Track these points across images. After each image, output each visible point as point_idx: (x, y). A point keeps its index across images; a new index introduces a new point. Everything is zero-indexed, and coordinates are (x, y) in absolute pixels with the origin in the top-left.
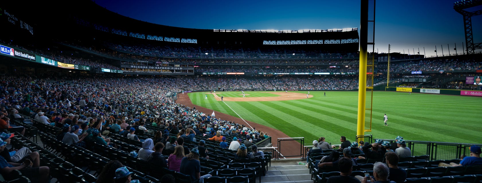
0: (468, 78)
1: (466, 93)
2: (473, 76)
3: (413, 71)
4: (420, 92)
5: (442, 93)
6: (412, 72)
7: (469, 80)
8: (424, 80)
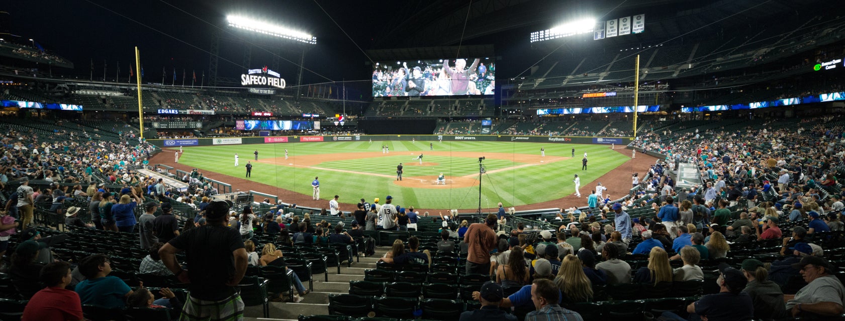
1: (270, 140)
2: (244, 120)
3: (161, 109)
4: (214, 143)
6: (159, 111)
7: (240, 124)
8: (199, 125)
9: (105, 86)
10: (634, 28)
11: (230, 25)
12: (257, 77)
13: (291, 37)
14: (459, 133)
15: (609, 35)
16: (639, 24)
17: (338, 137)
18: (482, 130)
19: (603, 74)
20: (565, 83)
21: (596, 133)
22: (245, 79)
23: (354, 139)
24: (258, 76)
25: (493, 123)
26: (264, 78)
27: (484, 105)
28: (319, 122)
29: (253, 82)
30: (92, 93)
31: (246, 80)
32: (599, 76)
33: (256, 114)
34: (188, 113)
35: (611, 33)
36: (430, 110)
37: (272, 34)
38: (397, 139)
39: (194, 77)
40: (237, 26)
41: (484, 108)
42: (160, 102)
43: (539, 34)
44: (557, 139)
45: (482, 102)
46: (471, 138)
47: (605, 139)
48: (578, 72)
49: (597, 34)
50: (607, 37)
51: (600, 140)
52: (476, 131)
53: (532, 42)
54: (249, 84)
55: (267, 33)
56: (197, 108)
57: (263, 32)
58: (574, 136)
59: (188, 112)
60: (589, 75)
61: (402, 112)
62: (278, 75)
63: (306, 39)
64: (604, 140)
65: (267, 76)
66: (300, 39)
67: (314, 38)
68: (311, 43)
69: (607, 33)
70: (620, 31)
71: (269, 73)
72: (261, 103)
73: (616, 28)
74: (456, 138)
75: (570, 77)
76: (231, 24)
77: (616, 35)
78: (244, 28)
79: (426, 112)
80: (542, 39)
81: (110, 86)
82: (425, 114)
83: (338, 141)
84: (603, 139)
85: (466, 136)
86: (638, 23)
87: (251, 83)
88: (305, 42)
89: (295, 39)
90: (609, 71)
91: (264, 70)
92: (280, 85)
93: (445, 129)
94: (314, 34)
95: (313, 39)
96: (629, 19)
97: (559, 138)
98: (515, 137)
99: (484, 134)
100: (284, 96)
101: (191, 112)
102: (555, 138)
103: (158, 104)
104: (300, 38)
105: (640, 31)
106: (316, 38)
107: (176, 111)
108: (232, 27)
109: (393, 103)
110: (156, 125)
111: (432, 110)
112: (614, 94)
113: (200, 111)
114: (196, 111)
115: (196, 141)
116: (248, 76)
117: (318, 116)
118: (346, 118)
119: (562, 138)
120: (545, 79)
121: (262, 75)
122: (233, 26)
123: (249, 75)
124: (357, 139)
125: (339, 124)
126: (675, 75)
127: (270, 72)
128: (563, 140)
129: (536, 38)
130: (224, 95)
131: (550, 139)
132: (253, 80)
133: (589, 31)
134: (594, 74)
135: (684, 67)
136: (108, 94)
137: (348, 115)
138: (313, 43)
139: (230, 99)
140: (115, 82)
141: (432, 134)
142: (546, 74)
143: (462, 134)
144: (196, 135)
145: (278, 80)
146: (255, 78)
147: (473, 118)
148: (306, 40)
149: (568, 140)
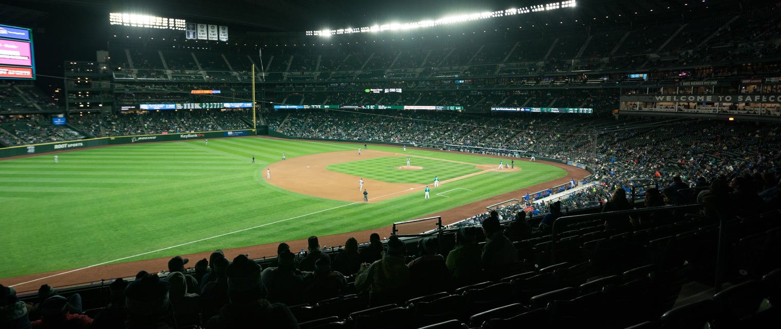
10: (220, 36)
15: (200, 37)
16: (224, 34)
19: (202, 73)
43: (121, 17)
44: (189, 136)
46: (76, 145)
49: (189, 34)
50: (199, 38)
51: (230, 133)
53: (111, 23)
69: (198, 35)
70: (209, 36)
73: (205, 32)
74: (56, 147)
77: (206, 39)
84: (233, 132)
85: (70, 143)
86: (224, 32)
96: (216, 27)
97: (191, 134)
98: (137, 138)
102: (187, 134)
105: (225, 40)
112: (219, 92)
119: (194, 134)
128: (196, 136)
129: (117, 20)
131: (182, 136)
133: (180, 29)
149: (201, 136)
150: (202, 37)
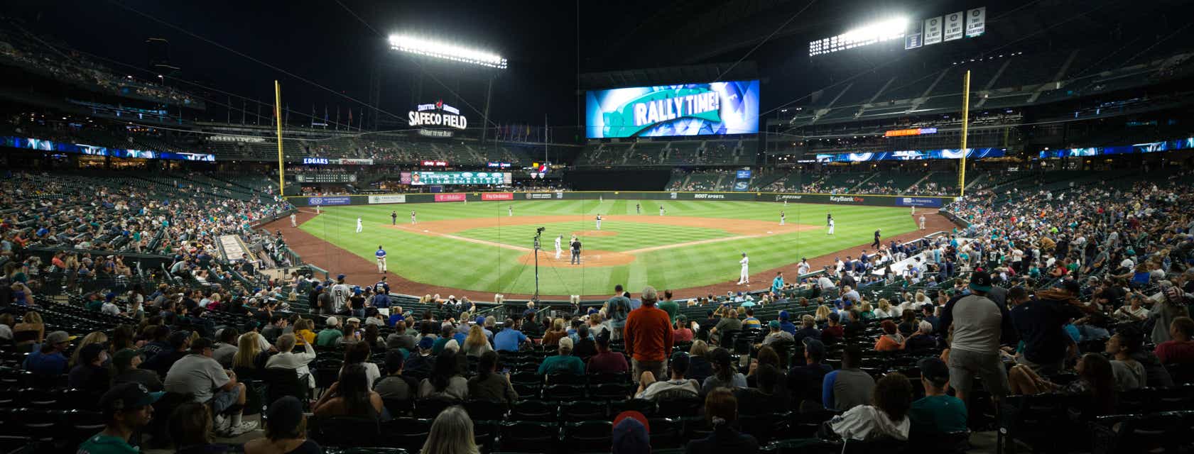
0: (403, 174)
1: (442, 197)
2: (410, 171)
3: (308, 158)
4: (370, 202)
5: (410, 200)
6: (305, 160)
7: (405, 177)
8: (353, 178)
9: (245, 130)
10: (968, 30)
11: (393, 48)
12: (429, 114)
13: (472, 60)
14: (702, 190)
15: (928, 41)
16: (976, 23)
17: (532, 194)
18: (736, 185)
19: (919, 101)
20: (857, 115)
21: (903, 190)
22: (414, 117)
23: (554, 197)
24: (431, 113)
25: (752, 175)
26: (438, 115)
27: (742, 149)
28: (510, 174)
29: (424, 121)
30: (229, 139)
31: (415, 119)
32: (912, 104)
33: (427, 163)
34: (340, 163)
35: (933, 37)
36: (665, 156)
37: (448, 58)
38: (613, 197)
39: (350, 116)
40: (402, 49)
41: (742, 153)
42: (307, 149)
43: (822, 44)
44: (842, 199)
45: (740, 144)
46: (717, 196)
47: (914, 199)
48: (881, 99)
49: (909, 42)
50: (925, 44)
51: (907, 200)
52: (726, 186)
53: (811, 55)
54: (419, 123)
55: (440, 56)
56: (352, 156)
57: (436, 56)
58: (869, 194)
59: (340, 161)
60: (897, 102)
61: (625, 160)
62: (457, 112)
63: (492, 62)
64: (914, 201)
65: (442, 112)
66: (484, 63)
67: (503, 60)
68: (499, 67)
69: (926, 38)
70: (946, 34)
71: (444, 109)
72: (435, 148)
73: (939, 30)
74: (696, 196)
75: (866, 106)
76: (395, 46)
77: (940, 41)
78: (411, 51)
79: (658, 160)
80: (826, 50)
81: (251, 130)
82: (657, 162)
83: (532, 199)
84: (912, 198)
85: (711, 194)
86: (975, 20)
87: (422, 123)
88: (491, 66)
89: (478, 63)
90: (929, 95)
91: (438, 105)
92: (459, 124)
93: (682, 184)
94: (504, 55)
95: (502, 62)
96: (960, 15)
97: (845, 196)
98: (782, 195)
99: (737, 190)
100: (465, 139)
101: (344, 161)
102: (839, 196)
103: (304, 152)
104: (485, 60)
105: (977, 34)
106: (506, 61)
107: (326, 160)
108: (395, 50)
109: (613, 147)
110: (300, 178)
111: (668, 155)
112: (933, 130)
113: (355, 160)
114: (350, 160)
115: (347, 199)
116: (417, 113)
117: (508, 165)
118: (549, 168)
119: (850, 197)
120: (830, 109)
121: (436, 111)
122: (397, 49)
123: (419, 112)
124: (558, 197)
125: (538, 176)
126: (1031, 101)
127: (447, 108)
128: (851, 199)
129: (817, 49)
130: (388, 138)
131: (832, 198)
132: (423, 118)
133: (899, 37)
134: (905, 101)
135: (1048, 87)
136: (247, 139)
137: (553, 164)
138: (502, 67)
139: (394, 143)
140: (256, 124)
141: (663, 190)
142: (832, 103)
143: (705, 190)
144: (349, 191)
145: (457, 117)
146: (426, 116)
147: (724, 168)
148: (493, 64)
149: (858, 201)
150: (932, 40)
